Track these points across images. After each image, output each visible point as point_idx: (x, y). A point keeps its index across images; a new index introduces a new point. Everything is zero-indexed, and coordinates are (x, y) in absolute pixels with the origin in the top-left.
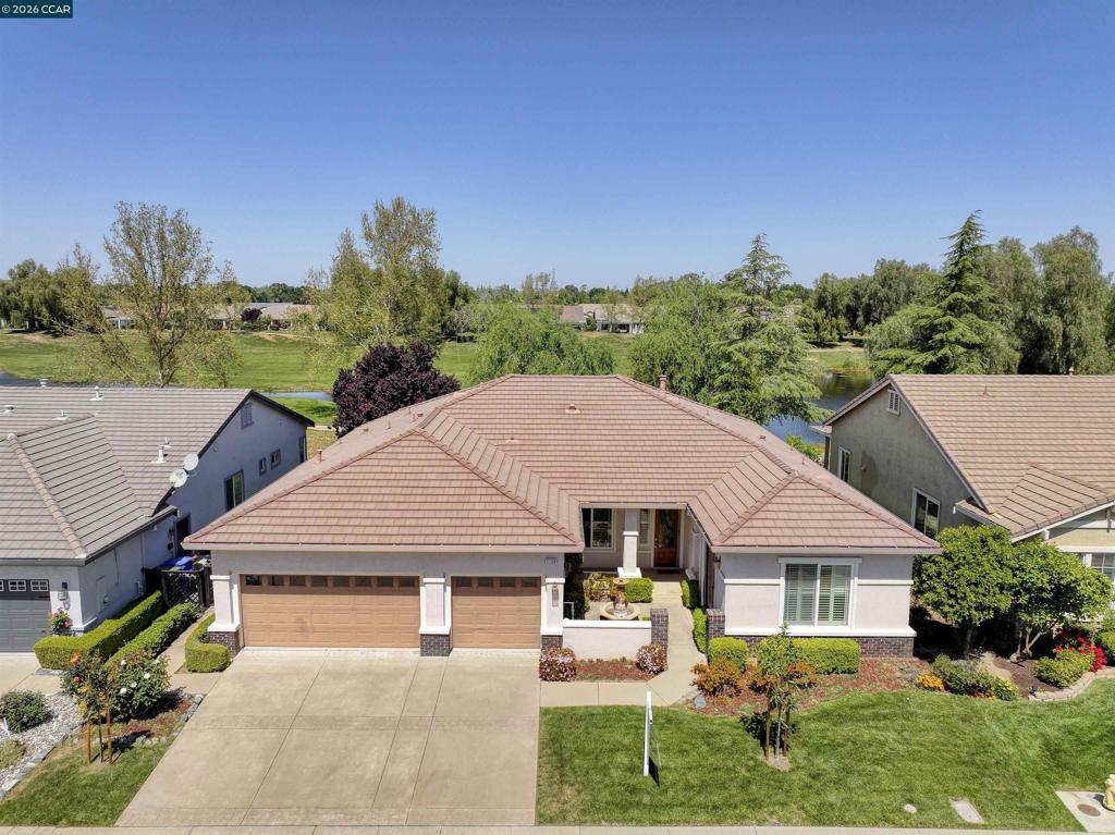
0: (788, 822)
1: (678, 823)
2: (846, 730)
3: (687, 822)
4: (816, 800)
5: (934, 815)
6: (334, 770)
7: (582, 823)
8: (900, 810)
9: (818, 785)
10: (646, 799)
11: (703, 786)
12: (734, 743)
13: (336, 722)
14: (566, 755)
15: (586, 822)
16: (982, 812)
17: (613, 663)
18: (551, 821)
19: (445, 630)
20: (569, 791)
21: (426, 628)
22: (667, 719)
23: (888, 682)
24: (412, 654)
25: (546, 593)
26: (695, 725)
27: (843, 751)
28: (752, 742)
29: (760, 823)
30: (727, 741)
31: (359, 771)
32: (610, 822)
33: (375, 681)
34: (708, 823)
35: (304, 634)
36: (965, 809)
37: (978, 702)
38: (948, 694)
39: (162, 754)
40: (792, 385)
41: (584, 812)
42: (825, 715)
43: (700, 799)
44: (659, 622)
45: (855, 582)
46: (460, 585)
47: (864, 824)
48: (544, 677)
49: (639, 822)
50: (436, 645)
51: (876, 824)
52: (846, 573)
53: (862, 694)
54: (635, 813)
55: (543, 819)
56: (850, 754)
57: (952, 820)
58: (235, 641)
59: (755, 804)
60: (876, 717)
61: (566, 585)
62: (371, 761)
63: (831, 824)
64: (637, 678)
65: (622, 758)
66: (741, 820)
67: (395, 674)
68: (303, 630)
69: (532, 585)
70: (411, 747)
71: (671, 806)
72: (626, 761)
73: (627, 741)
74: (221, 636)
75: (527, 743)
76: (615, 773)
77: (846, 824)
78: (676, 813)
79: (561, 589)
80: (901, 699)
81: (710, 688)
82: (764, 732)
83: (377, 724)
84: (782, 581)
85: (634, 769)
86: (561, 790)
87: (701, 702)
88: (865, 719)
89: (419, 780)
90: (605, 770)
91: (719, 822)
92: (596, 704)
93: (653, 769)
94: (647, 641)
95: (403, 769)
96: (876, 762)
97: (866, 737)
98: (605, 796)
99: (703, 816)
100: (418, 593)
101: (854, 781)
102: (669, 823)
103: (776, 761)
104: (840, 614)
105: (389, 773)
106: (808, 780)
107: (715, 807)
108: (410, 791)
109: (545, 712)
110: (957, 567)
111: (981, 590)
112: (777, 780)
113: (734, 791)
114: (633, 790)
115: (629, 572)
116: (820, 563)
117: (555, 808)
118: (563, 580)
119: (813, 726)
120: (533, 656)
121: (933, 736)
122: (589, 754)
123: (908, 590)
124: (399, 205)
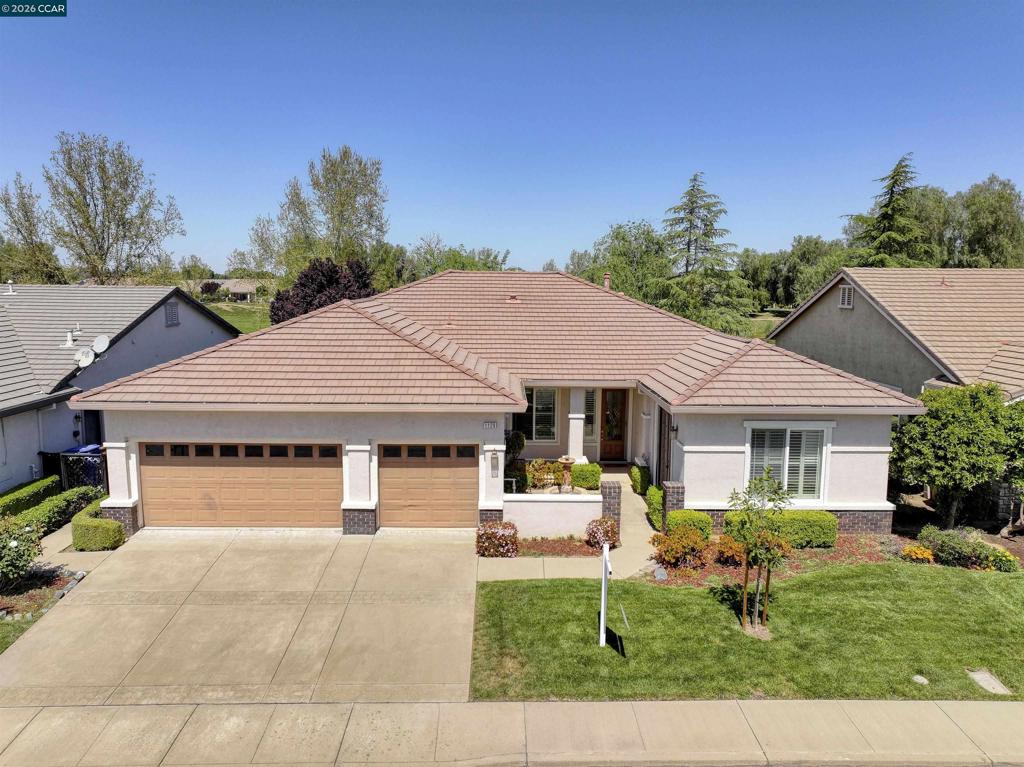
0: (776, 695)
1: (643, 697)
2: (832, 599)
3: (654, 696)
4: (806, 671)
5: (951, 685)
6: (229, 645)
7: (526, 698)
8: (909, 681)
9: (807, 655)
10: (604, 671)
11: (671, 657)
12: (704, 612)
13: (237, 597)
14: (507, 627)
15: (531, 697)
16: (1007, 682)
17: (561, 541)
18: (489, 696)
19: (371, 504)
20: (510, 664)
21: (349, 503)
22: (624, 591)
23: (870, 556)
24: (334, 533)
25: (484, 462)
26: (657, 595)
27: (833, 621)
28: (724, 611)
29: (743, 696)
30: (696, 611)
31: (259, 647)
32: (561, 696)
33: (287, 557)
34: (680, 697)
35: (212, 512)
36: (984, 679)
37: (975, 573)
38: (939, 566)
39: (23, 631)
40: (729, 318)
41: (528, 686)
42: (805, 585)
43: (668, 670)
44: (611, 501)
45: (828, 449)
46: (389, 454)
47: (869, 697)
48: (482, 552)
49: (597, 697)
50: (361, 521)
51: (882, 696)
52: (817, 442)
53: (842, 566)
54: (591, 686)
55: (478, 695)
56: (840, 623)
57: (973, 693)
58: (132, 518)
59: (734, 675)
60: (864, 586)
61: (507, 452)
62: (275, 637)
63: (829, 696)
64: (586, 554)
65: (573, 628)
66: (721, 693)
67: (314, 550)
68: (211, 506)
69: (469, 453)
70: (324, 621)
71: (633, 678)
72: (578, 631)
73: (578, 611)
74: (114, 511)
75: (461, 617)
76: (565, 645)
77: (846, 696)
78: (641, 686)
79: (501, 457)
80: (889, 570)
81: (671, 562)
82: (738, 603)
83: (285, 599)
84: (747, 448)
85: (587, 640)
86: (500, 663)
87: (662, 573)
88: (851, 589)
89: (328, 654)
90: (553, 641)
91: (693, 697)
92: (541, 577)
93: (613, 639)
94: (598, 515)
95: (312, 644)
96: (870, 631)
97: (856, 607)
98: (554, 667)
99: (673, 689)
100: (340, 464)
101: (848, 650)
102: (633, 697)
103: (754, 630)
104: (811, 489)
105: (295, 647)
106: (796, 650)
107: (687, 679)
108: (319, 666)
109: (482, 586)
110: (944, 426)
111: (974, 449)
112: (759, 650)
113: (709, 662)
114: (588, 661)
116: (791, 427)
117: (494, 682)
118: (504, 447)
119: (792, 596)
120: (469, 534)
121: (932, 605)
122: (533, 625)
123: (885, 459)
124: (346, 154)
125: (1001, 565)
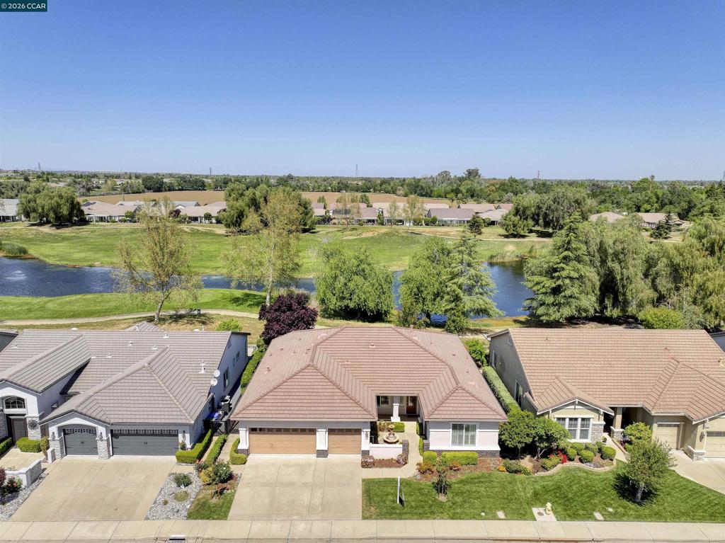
0: (443, 519)
1: (407, 519)
2: (468, 487)
3: (410, 519)
4: (453, 511)
5: (490, 516)
6: (293, 501)
7: (377, 519)
8: (479, 515)
9: (454, 506)
10: (398, 511)
11: (417, 507)
12: (429, 492)
13: (291, 484)
14: (372, 496)
16: (506, 515)
17: (388, 460)
18: (367, 518)
19: (326, 449)
20: (372, 509)
21: (318, 448)
22: (406, 483)
23: (487, 468)
24: (313, 457)
25: (363, 435)
26: (416, 486)
27: (465, 495)
28: (435, 491)
29: (434, 519)
30: (426, 491)
31: (302, 502)
32: (386, 518)
33: (302, 468)
34: (417, 519)
35: (272, 449)
36: (501, 514)
37: (517, 476)
38: (507, 473)
39: (234, 496)
41: (377, 516)
42: (462, 482)
43: (416, 511)
44: (406, 446)
45: (478, 430)
46: (331, 432)
47: (467, 519)
48: (363, 466)
49: (395, 519)
50: (323, 454)
51: (471, 519)
52: (474, 428)
53: (477, 473)
54: (394, 516)
55: (364, 518)
56: (467, 496)
57: (495, 518)
58: (247, 452)
59: (432, 513)
60: (479, 482)
61: (371, 432)
62: (305, 497)
63: (457, 519)
64: (396, 467)
65: (390, 498)
66: (428, 518)
67: (309, 465)
68: (272, 447)
69: (358, 432)
70: (318, 494)
71: (405, 513)
72: (392, 498)
73: (392, 491)
74: (243, 451)
75: (357, 492)
76: (388, 503)
77: (461, 519)
78: (407, 516)
79: (369, 433)
80: (490, 475)
81: (423, 471)
82: (441, 487)
83: (305, 485)
84: (451, 430)
85: (394, 501)
86: (370, 509)
87: (419, 477)
88: (475, 483)
89: (322, 505)
90: (384, 502)
91: (421, 519)
92: (382, 477)
93: (401, 501)
94: (401, 453)
95: (317, 501)
96: (475, 499)
97: (474, 489)
98: (384, 510)
99: (416, 517)
100: (315, 434)
101: (467, 505)
102: (405, 519)
103: (442, 498)
104: (473, 442)
105: (312, 502)
106: (451, 505)
107: (420, 514)
108: (320, 509)
109: (364, 480)
110: (513, 427)
111: (520, 436)
112: (441, 505)
113: (427, 509)
114: (394, 508)
115: (396, 419)
116: (465, 424)
117: (368, 514)
118: (370, 430)
119: (456, 486)
120: (359, 458)
121: (497, 490)
122: (379, 496)
123: (497, 434)
125: (527, 473)
